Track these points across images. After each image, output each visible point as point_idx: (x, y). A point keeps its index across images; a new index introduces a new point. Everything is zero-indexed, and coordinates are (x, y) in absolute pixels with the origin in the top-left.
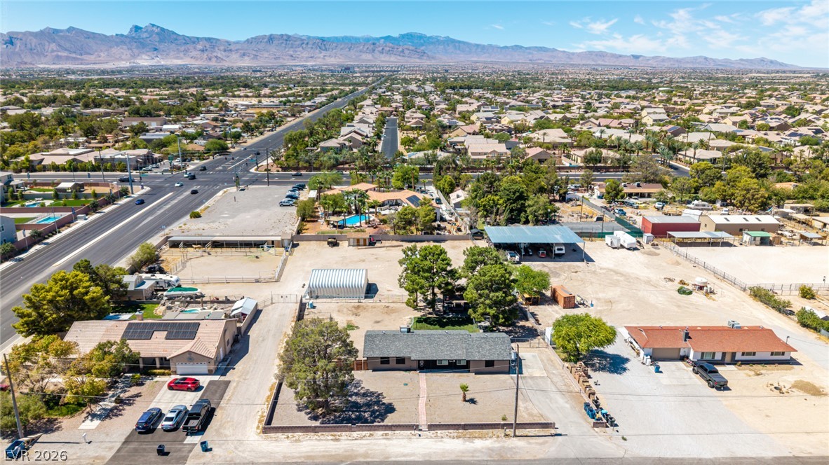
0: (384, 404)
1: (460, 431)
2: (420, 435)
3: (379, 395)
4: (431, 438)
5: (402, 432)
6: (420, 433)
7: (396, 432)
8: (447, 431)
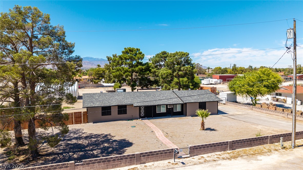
0: (115, 141)
1: (228, 151)
2: (183, 163)
3: (106, 136)
4: (201, 163)
5: (156, 163)
6: (181, 160)
7: (147, 164)
8: (213, 154)
